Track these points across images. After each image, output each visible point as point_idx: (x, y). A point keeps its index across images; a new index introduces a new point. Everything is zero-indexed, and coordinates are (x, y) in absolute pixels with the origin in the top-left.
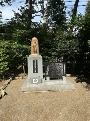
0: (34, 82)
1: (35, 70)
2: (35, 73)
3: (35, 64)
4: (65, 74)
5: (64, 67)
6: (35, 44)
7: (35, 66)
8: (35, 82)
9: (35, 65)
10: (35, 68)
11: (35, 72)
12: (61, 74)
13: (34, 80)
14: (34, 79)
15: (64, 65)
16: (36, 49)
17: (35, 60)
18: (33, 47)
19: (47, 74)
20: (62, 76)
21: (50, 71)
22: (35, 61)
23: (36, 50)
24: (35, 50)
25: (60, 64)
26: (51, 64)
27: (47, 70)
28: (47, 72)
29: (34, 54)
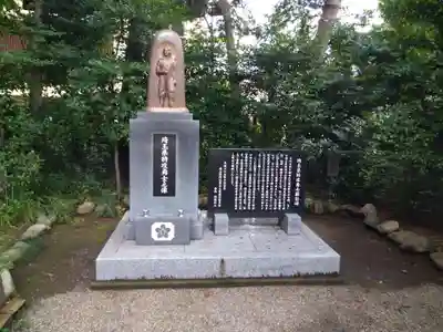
1: (164, 183)
2: (164, 195)
3: (165, 152)
4: (297, 204)
5: (294, 172)
7: (164, 165)
10: (165, 172)
11: (164, 190)
12: (278, 205)
14: (157, 225)
15: (295, 164)
17: (164, 135)
18: (159, 74)
19: (218, 200)
20: (286, 211)
21: (231, 188)
22: (165, 140)
23: (172, 88)
24: (166, 88)
25: (278, 158)
26: (240, 158)
27: (220, 183)
28: (220, 192)
29: (163, 106)
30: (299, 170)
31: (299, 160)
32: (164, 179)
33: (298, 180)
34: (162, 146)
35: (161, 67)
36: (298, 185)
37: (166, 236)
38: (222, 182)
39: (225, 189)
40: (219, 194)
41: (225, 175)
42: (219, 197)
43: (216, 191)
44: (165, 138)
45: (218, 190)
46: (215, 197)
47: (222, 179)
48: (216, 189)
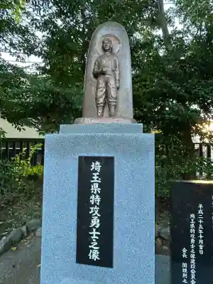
7: (95, 211)
9: (95, 199)
10: (95, 222)
11: (94, 255)
22: (96, 166)
27: (193, 241)
28: (193, 256)
32: (95, 235)
34: (91, 177)
38: (197, 239)
39: (201, 252)
40: (193, 261)
41: (201, 227)
42: (193, 266)
43: (184, 256)
44: (97, 163)
45: (188, 253)
46: (185, 265)
47: (197, 234)
48: (184, 250)
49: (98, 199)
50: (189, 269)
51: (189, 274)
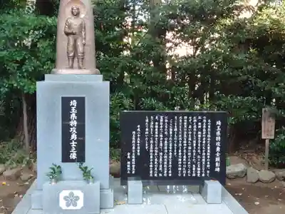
0: (63, 204)
1: (73, 149)
2: (73, 161)
3: (73, 116)
4: (218, 170)
5: (214, 135)
6: (75, 23)
7: (73, 130)
8: (68, 205)
9: (73, 123)
10: (74, 137)
11: (73, 156)
12: (198, 171)
13: (65, 198)
14: (65, 193)
15: (214, 127)
16: (79, 43)
17: (72, 99)
18: (67, 34)
19: (131, 166)
20: (206, 178)
21: (145, 153)
22: (74, 103)
23: (80, 49)
25: (195, 121)
26: (155, 121)
27: (134, 148)
28: (134, 157)
29: (72, 67)
30: (218, 133)
31: (219, 123)
32: (73, 144)
33: (218, 144)
34: (70, 110)
35: (70, 27)
36: (218, 149)
37: (75, 205)
38: (136, 147)
39: (139, 154)
40: (133, 160)
41: (139, 139)
42: (133, 163)
43: (129, 157)
44: (74, 101)
45: (131, 155)
46: (129, 163)
47: (136, 143)
48: (129, 154)
49: (75, 123)
50: (131, 165)
51: (131, 167)
